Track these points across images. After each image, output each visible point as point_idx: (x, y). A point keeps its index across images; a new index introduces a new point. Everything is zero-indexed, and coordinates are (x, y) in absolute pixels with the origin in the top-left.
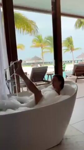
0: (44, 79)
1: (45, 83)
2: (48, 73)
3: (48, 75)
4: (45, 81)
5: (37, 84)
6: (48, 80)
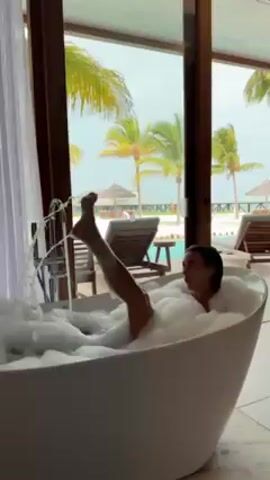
0: (145, 259)
1: (148, 270)
3: (159, 246)
4: (147, 265)
6: (157, 260)
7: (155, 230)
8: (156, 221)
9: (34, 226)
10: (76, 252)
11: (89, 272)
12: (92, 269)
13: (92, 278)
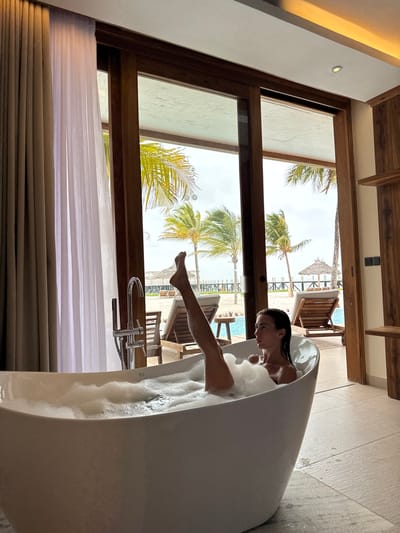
2: (219, 317)
3: (220, 322)
5: (188, 348)
6: (218, 335)
7: (216, 306)
8: (217, 299)
9: (114, 301)
10: (147, 327)
11: (156, 347)
12: (159, 343)
13: (158, 353)
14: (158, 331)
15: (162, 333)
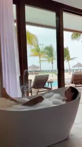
0: (45, 86)
1: (46, 90)
2: (49, 81)
5: (40, 90)
8: (48, 75)
12: (31, 89)
13: (31, 92)
14: (31, 85)
15: (32, 86)
